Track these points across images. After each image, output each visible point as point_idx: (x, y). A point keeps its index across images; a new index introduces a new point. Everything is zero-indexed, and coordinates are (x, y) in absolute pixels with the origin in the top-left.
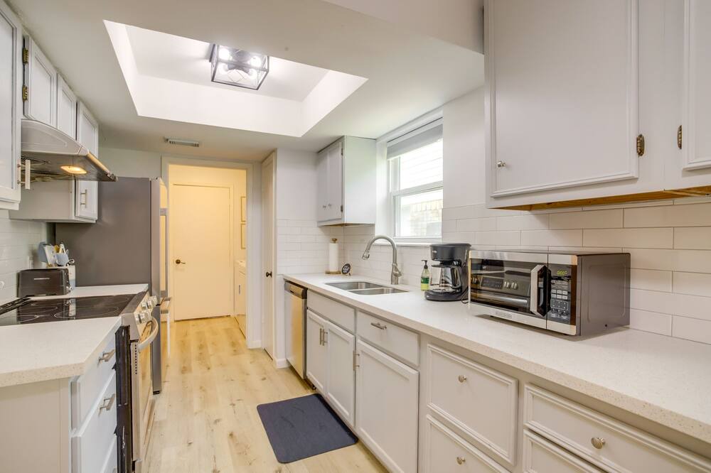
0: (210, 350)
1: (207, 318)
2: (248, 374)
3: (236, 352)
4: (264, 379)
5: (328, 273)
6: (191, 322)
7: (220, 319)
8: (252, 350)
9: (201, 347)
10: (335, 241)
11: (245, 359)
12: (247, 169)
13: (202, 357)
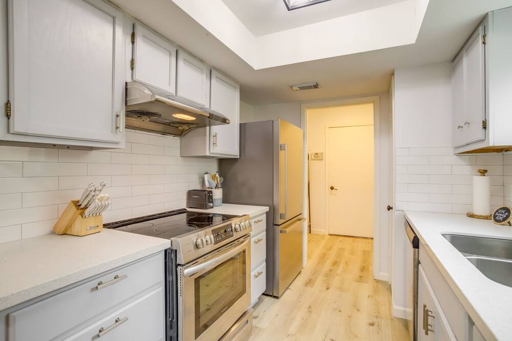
0: (340, 269)
1: (354, 237)
2: (358, 310)
3: (361, 279)
4: (372, 324)
5: (471, 216)
6: (340, 238)
7: (364, 240)
8: (377, 281)
9: (335, 264)
10: (483, 172)
11: (366, 289)
12: (373, 102)
13: (329, 275)
